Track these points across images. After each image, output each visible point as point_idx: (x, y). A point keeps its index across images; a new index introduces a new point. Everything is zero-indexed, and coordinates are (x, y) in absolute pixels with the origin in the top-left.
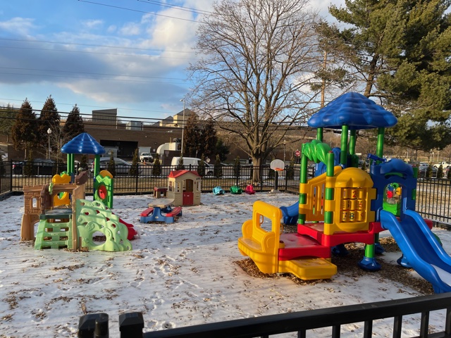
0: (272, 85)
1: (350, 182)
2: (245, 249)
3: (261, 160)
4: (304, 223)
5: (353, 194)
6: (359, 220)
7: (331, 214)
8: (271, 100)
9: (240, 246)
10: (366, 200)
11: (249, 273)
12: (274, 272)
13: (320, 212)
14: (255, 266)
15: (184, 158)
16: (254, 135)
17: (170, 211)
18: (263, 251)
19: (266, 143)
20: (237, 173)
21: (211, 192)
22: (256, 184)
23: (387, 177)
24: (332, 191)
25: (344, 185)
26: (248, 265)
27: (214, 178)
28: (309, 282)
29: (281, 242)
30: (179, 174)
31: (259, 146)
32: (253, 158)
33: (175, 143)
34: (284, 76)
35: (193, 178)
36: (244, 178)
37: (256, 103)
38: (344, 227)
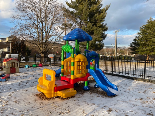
0: (48, 27)
1: (80, 59)
2: (40, 89)
3: (44, 55)
4: (63, 76)
5: (81, 64)
6: (83, 73)
7: (74, 71)
8: (47, 32)
9: (38, 88)
10: (85, 66)
11: (42, 99)
12: (53, 97)
13: (69, 71)
14: (45, 95)
15: (11, 54)
16: (42, 45)
17: (4, 76)
18: (48, 89)
19: (46, 48)
20: (35, 60)
21: (24, 67)
22: (43, 63)
23: (91, 57)
24: (74, 63)
25: (78, 61)
26: (41, 95)
27: (25, 62)
28: (67, 98)
29: (55, 84)
30: (9, 60)
31: (43, 49)
32: (41, 54)
33: (7, 49)
34: (52, 24)
35: (16, 62)
36: (38, 62)
37: (42, 33)
38: (78, 76)
